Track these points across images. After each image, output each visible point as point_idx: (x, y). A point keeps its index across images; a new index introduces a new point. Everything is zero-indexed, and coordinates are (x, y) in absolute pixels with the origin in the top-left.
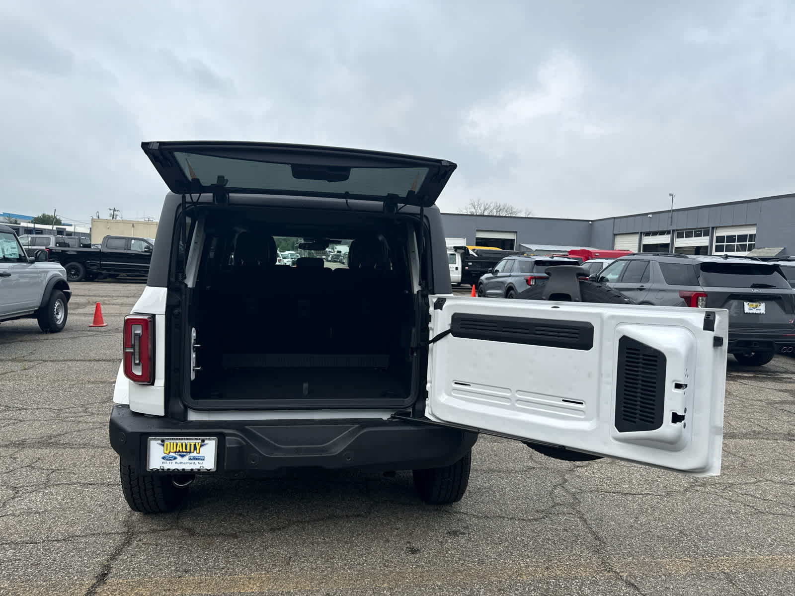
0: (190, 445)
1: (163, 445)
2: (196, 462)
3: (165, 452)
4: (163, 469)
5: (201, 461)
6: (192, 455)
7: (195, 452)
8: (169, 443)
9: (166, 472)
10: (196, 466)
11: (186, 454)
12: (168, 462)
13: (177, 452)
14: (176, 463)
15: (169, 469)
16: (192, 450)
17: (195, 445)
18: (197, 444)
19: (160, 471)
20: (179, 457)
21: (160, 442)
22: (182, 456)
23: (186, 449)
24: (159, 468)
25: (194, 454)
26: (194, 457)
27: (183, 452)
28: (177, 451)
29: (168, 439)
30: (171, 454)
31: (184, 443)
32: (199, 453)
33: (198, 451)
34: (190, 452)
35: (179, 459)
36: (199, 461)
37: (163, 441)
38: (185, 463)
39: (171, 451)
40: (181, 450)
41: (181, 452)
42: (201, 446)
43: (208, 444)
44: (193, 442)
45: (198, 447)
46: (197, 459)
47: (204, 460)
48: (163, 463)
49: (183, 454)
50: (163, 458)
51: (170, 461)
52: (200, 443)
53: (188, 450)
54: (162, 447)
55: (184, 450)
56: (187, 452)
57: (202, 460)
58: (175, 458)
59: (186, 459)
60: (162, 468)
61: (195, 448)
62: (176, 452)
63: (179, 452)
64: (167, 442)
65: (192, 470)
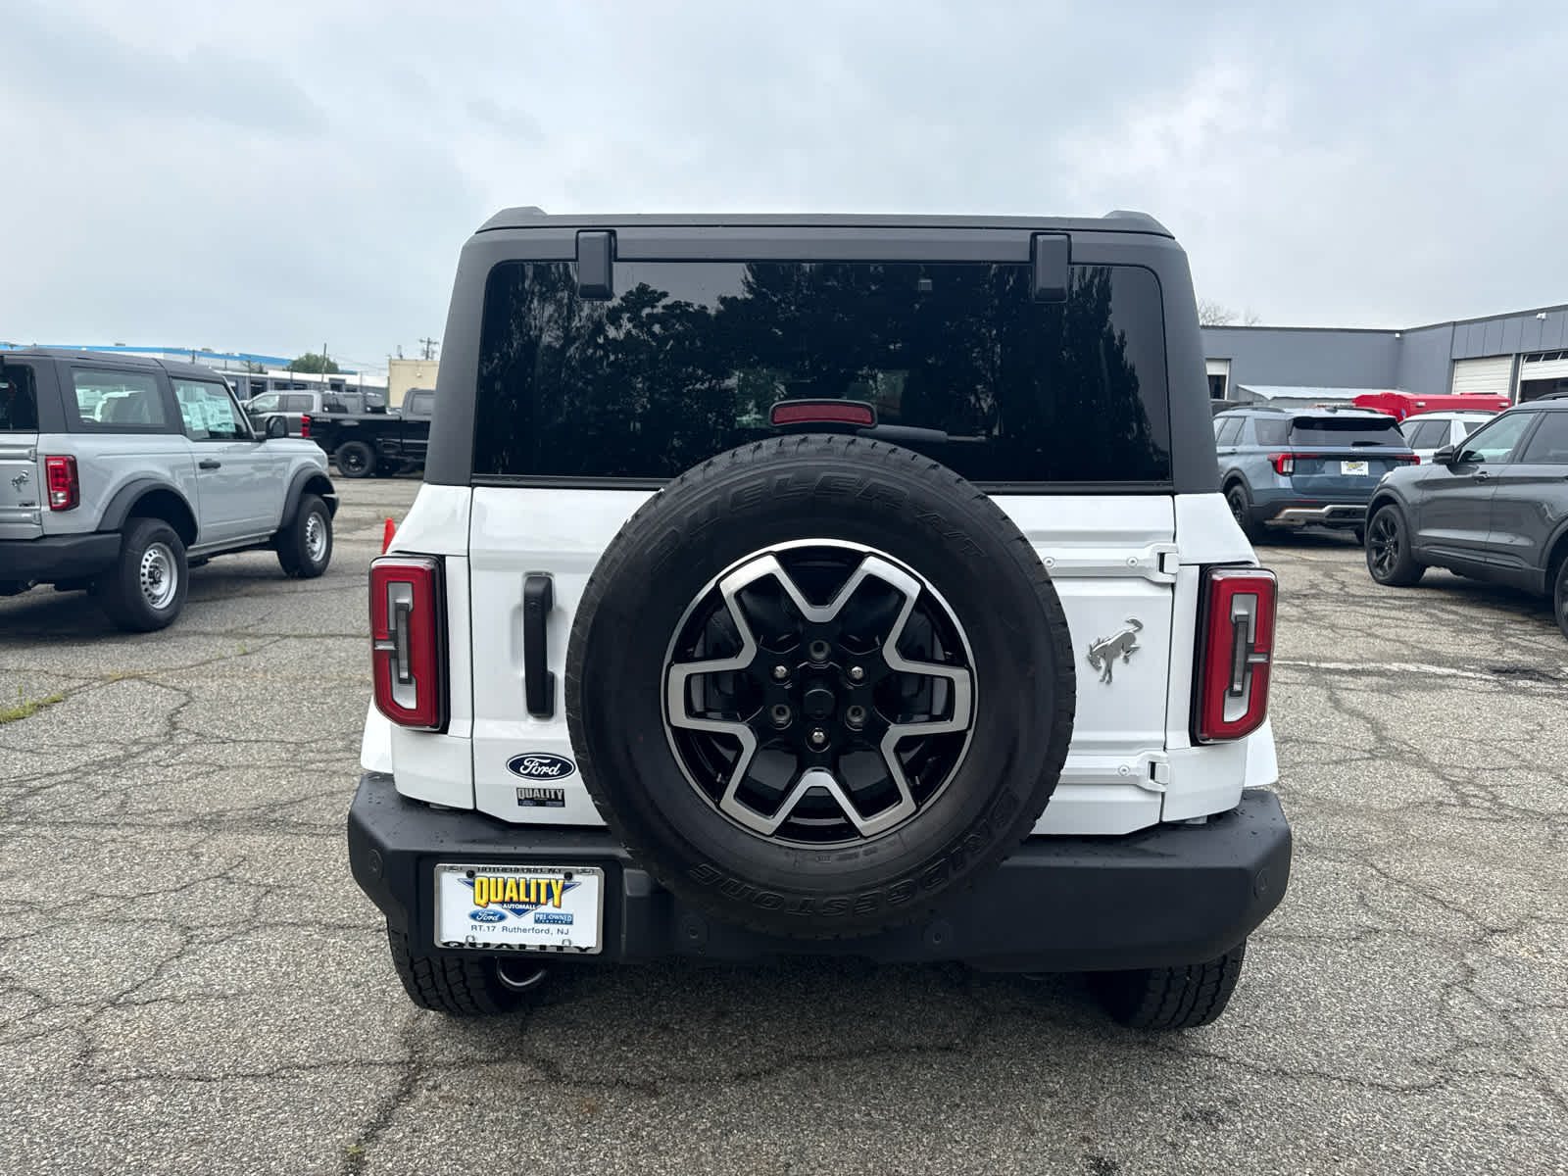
0: (538, 886)
1: (473, 885)
2: (553, 928)
3: (478, 900)
4: (473, 945)
5: (565, 927)
6: (542, 909)
7: (550, 903)
8: (485, 880)
9: (480, 950)
10: (550, 938)
11: (527, 907)
12: (485, 925)
13: (507, 903)
14: (504, 929)
15: (487, 945)
16: (543, 899)
17: (549, 886)
18: (553, 882)
19: (467, 947)
20: (511, 916)
21: (464, 876)
22: (519, 913)
23: (528, 894)
24: (463, 941)
25: (548, 909)
26: (547, 915)
27: (519, 902)
28: (507, 899)
29: (484, 870)
30: (492, 907)
31: (522, 881)
32: (559, 907)
33: (556, 902)
34: (538, 903)
35: (512, 920)
36: (561, 927)
37: (471, 874)
38: (525, 930)
39: (493, 898)
40: (515, 898)
41: (515, 903)
42: (565, 888)
43: (580, 884)
44: (544, 878)
45: (556, 892)
46: (555, 921)
47: (571, 923)
48: (474, 927)
49: (521, 907)
50: (474, 916)
51: (490, 925)
52: (560, 882)
53: (533, 898)
54: (468, 889)
55: (523, 898)
56: (529, 903)
57: (566, 923)
58: (502, 918)
59: (528, 920)
60: (471, 940)
61: (550, 894)
62: (502, 903)
63: (511, 901)
64: (481, 877)
65: (543, 947)
